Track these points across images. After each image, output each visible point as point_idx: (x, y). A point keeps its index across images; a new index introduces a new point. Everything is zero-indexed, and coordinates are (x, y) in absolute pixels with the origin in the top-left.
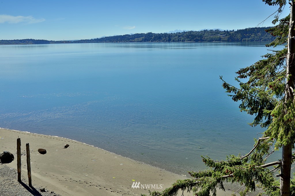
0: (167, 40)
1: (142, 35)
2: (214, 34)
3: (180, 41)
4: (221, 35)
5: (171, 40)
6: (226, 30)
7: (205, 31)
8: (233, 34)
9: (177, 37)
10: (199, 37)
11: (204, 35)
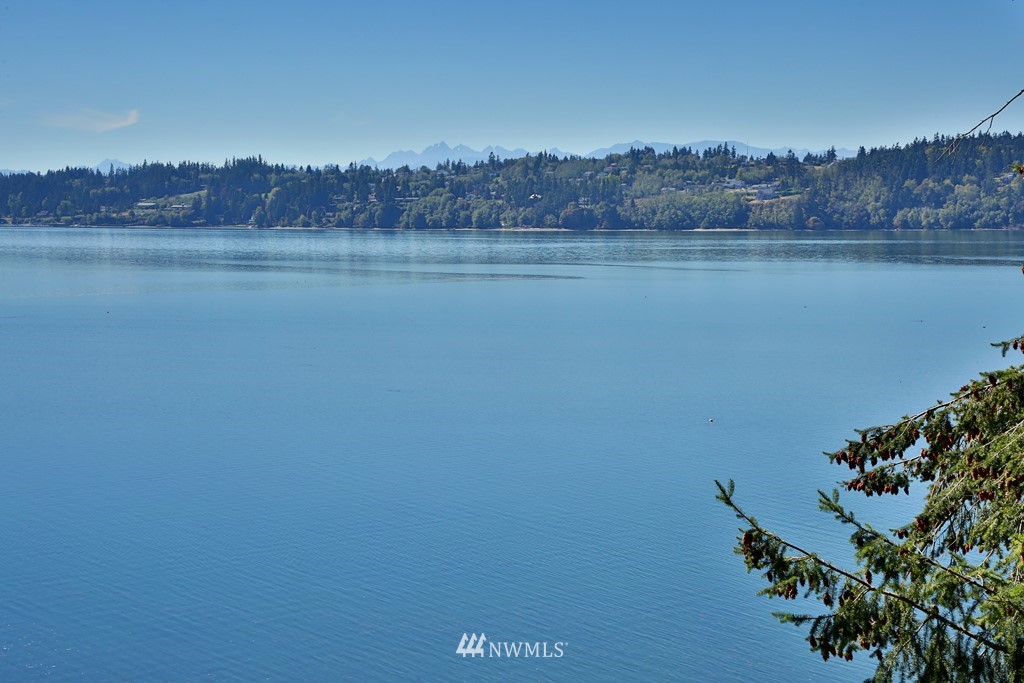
0: (372, 216)
1: (189, 176)
2: (702, 181)
3: (468, 222)
4: (749, 182)
5: (404, 218)
6: (781, 152)
7: (639, 157)
8: (826, 178)
9: (441, 197)
10: (595, 201)
11: (629, 182)
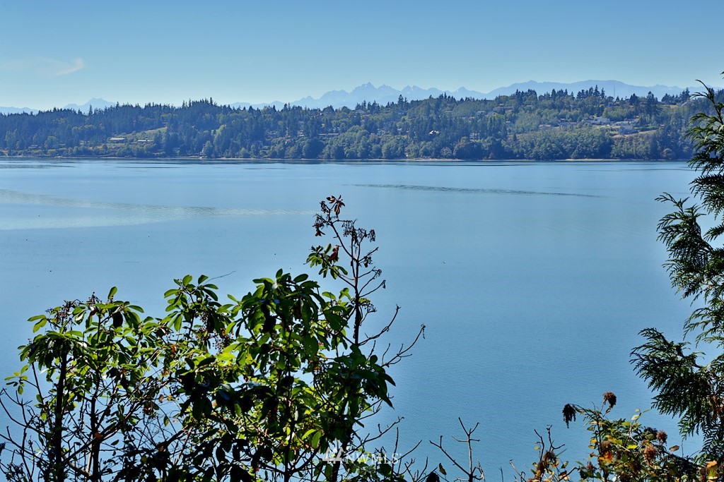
0: (299, 151)
2: (574, 119)
3: (378, 154)
4: (613, 120)
5: (326, 150)
6: (642, 94)
7: (523, 99)
8: (678, 116)
9: (357, 133)
10: (483, 136)
11: (513, 120)
